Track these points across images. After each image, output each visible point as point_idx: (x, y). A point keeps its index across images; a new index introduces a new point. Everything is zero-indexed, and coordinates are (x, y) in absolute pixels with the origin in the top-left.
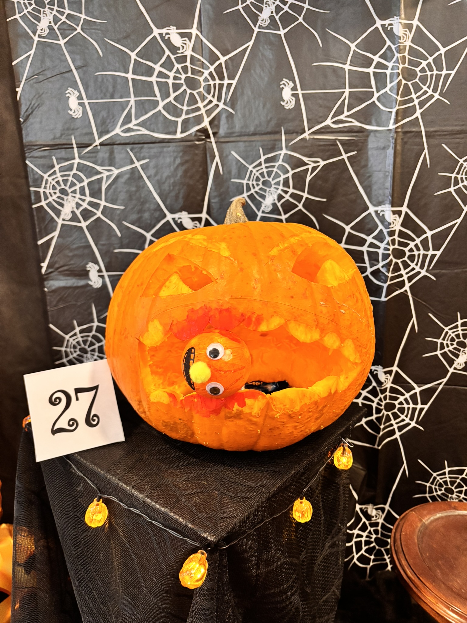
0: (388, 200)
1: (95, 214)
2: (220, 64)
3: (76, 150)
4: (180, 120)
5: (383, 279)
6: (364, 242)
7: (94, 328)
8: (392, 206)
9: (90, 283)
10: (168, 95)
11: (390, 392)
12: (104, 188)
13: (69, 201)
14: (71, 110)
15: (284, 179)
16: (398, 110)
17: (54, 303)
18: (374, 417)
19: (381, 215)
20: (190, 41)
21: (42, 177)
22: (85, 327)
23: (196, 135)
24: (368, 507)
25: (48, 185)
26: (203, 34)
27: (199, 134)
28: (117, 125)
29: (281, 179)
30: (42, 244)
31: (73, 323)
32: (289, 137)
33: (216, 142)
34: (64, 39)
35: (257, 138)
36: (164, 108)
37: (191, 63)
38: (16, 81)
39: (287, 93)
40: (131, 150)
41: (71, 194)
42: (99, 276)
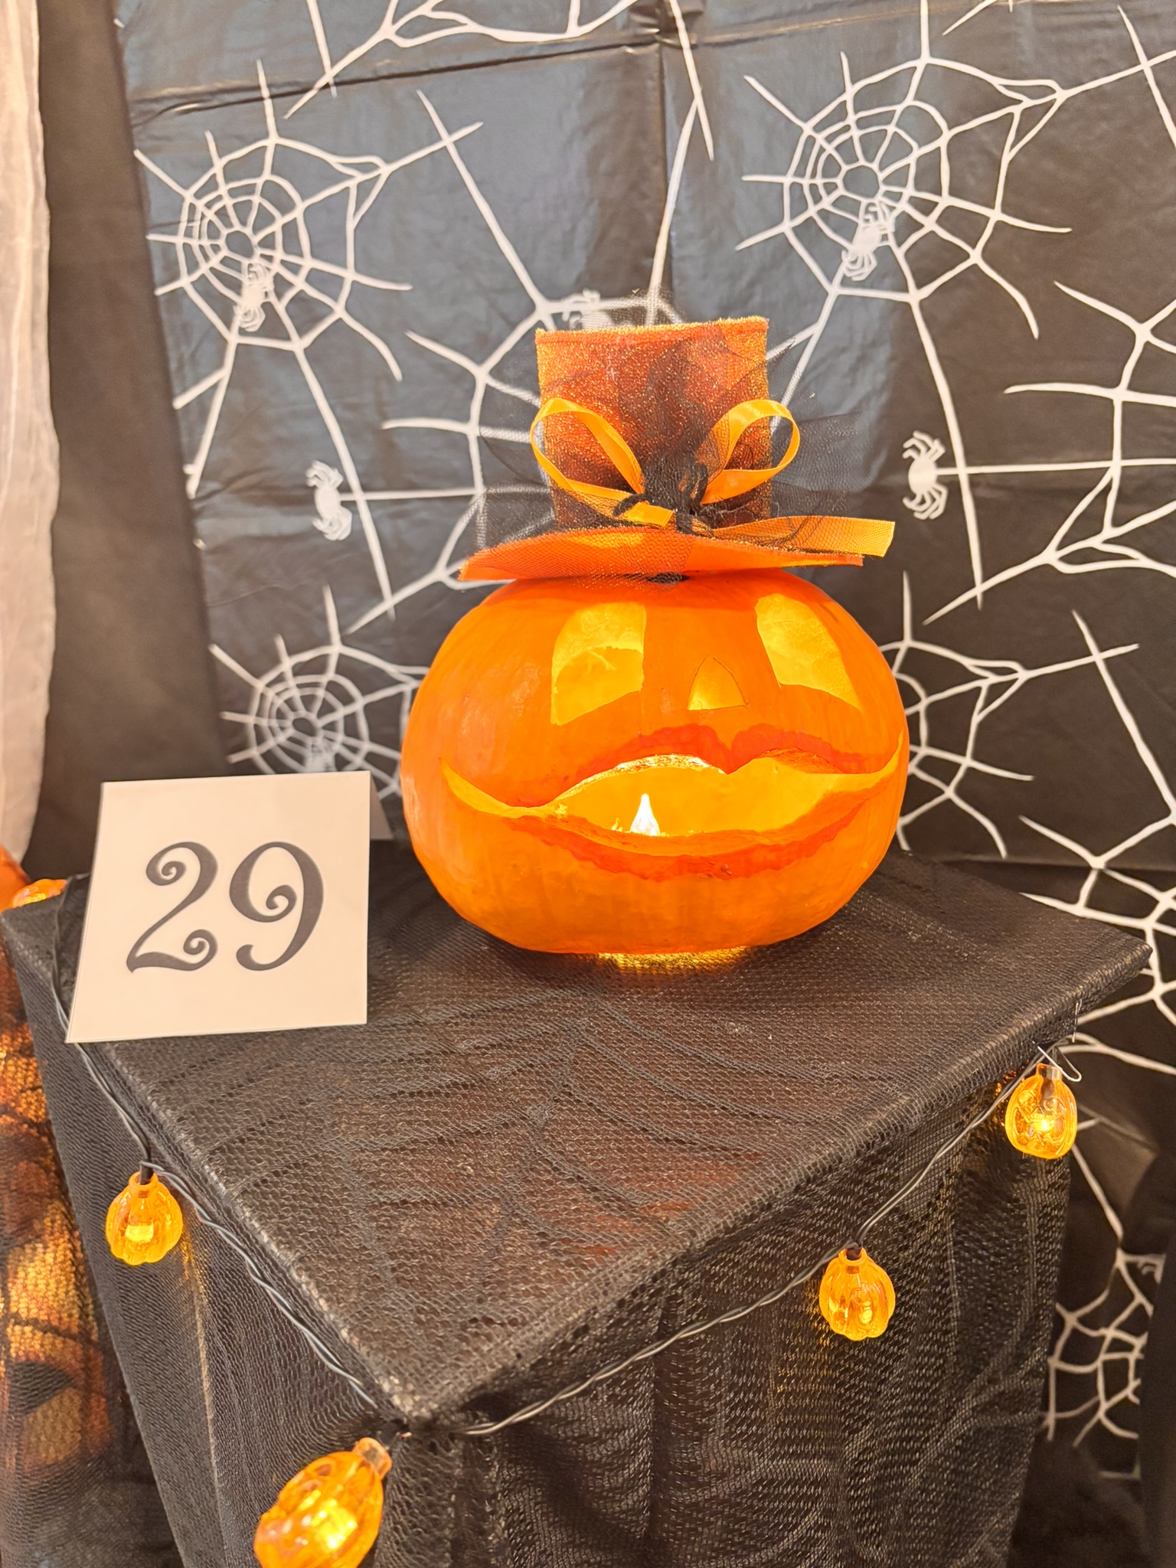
1: (330, 311)
3: (268, 104)
7: (333, 662)
9: (320, 525)
12: (351, 224)
13: (256, 273)
15: (919, 160)
17: (224, 583)
21: (180, 200)
22: (307, 656)
23: (628, 24)
25: (196, 224)
27: (639, 19)
28: (383, 13)
29: (911, 161)
30: (187, 406)
31: (274, 645)
33: (693, 47)
35: (834, 19)
40: (429, 94)
41: (259, 251)
42: (344, 504)
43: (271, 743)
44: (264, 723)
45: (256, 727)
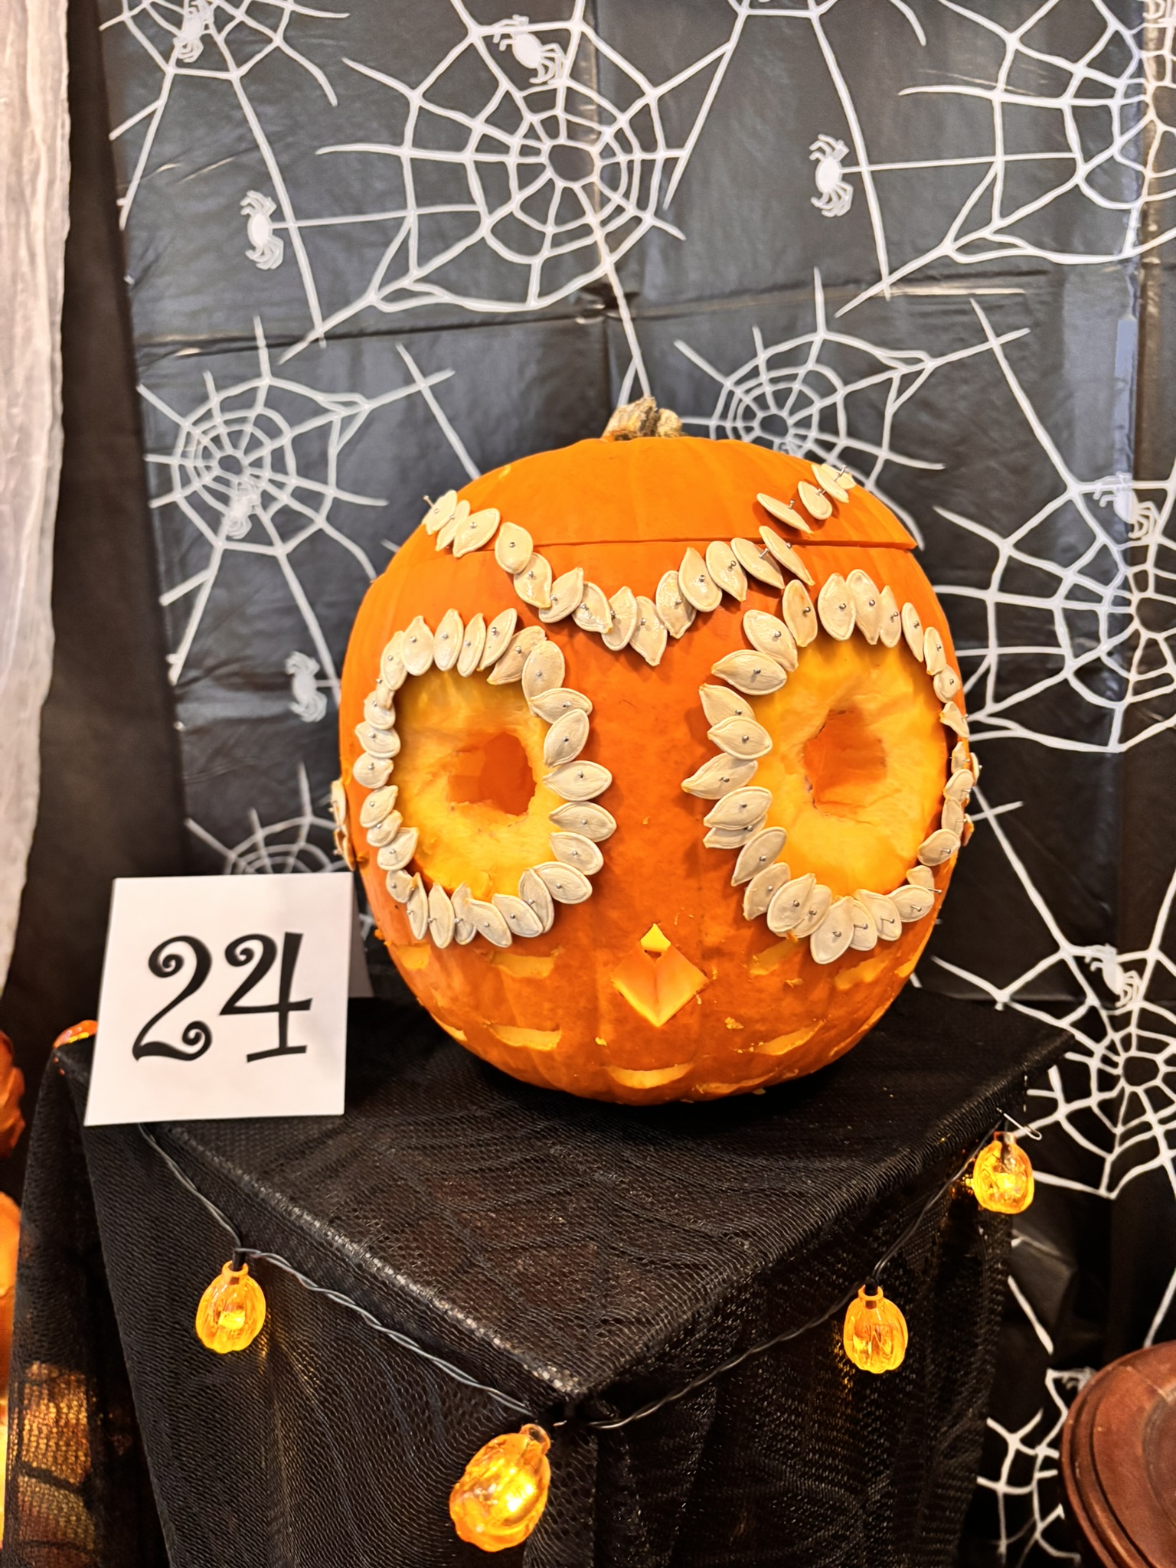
0: (1124, 458)
1: (311, 521)
2: (647, 106)
3: (264, 354)
4: (536, 262)
5: (1111, 689)
6: (1055, 584)
7: (304, 832)
8: (1137, 477)
9: (296, 708)
10: (506, 197)
11: (1140, 1026)
12: (333, 451)
13: (246, 490)
14: (253, 248)
15: (823, 411)
16: (1147, 203)
17: (202, 761)
18: (1093, 1101)
19: (1103, 504)
20: (565, 49)
21: (177, 427)
22: (278, 827)
23: (579, 301)
24: (1080, 1376)
25: (192, 449)
26: (600, 30)
27: (588, 297)
28: (369, 281)
29: (814, 411)
30: (173, 604)
31: (247, 818)
32: (836, 293)
33: (633, 320)
34: (239, 63)
35: (747, 302)
36: (495, 231)
37: (569, 108)
38: (118, 180)
39: (829, 175)
40: (407, 348)
41: (248, 471)
42: (320, 689)
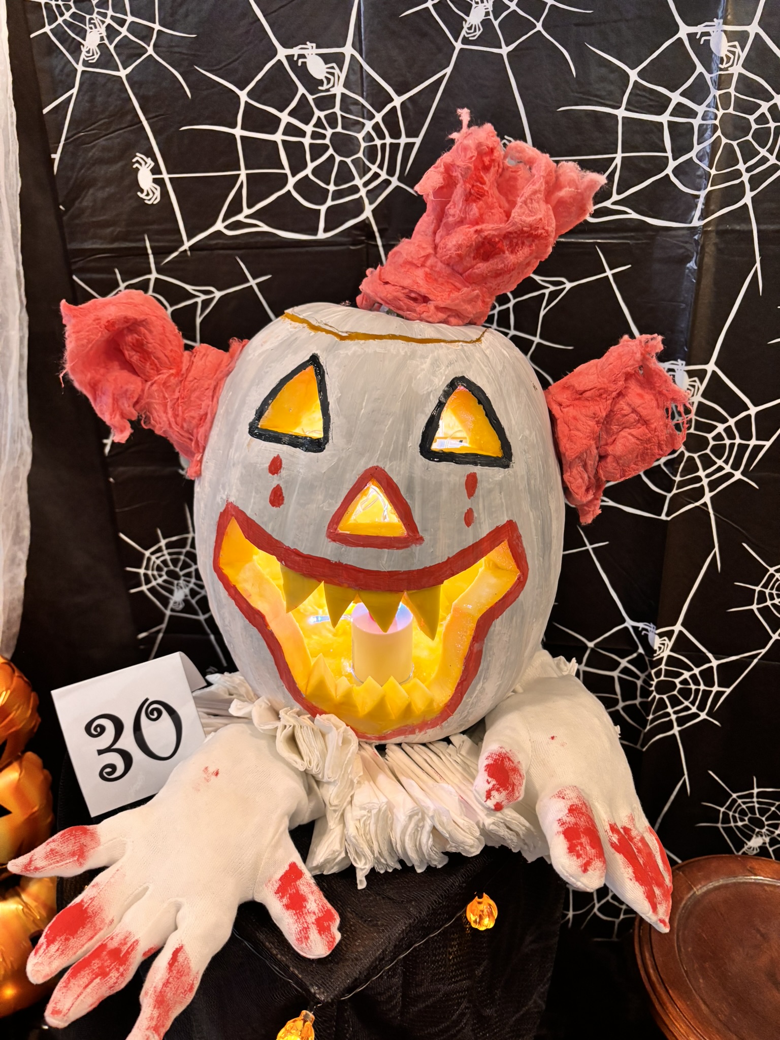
0: (683, 353)
2: (394, 108)
3: (151, 259)
4: (323, 209)
5: (665, 485)
8: (689, 363)
10: (303, 166)
11: (666, 665)
12: (198, 321)
14: (142, 191)
15: (500, 312)
16: (710, 192)
17: (126, 501)
22: (174, 539)
23: (350, 234)
26: (363, 56)
27: (355, 232)
28: (218, 216)
31: (155, 533)
33: (384, 246)
34: (125, 68)
36: (296, 187)
37: (341, 109)
38: (50, 142)
40: (242, 259)
43: (154, 583)
44: (150, 572)
45: (146, 575)
